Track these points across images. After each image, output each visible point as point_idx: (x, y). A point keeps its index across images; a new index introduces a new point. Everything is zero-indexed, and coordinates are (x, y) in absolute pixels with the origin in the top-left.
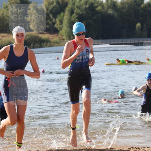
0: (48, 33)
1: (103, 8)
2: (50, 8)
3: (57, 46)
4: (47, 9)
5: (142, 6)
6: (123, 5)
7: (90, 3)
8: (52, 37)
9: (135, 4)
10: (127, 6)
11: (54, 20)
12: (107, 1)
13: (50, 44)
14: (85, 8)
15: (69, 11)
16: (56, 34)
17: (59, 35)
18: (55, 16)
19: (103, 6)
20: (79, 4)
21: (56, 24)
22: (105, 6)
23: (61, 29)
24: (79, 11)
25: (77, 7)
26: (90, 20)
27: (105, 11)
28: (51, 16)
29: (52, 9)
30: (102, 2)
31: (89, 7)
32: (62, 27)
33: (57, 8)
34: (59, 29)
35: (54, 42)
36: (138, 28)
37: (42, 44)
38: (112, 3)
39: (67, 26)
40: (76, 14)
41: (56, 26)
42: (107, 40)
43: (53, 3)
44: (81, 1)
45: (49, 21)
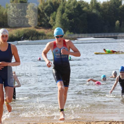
0: (43, 28)
1: (88, 9)
2: (45, 8)
3: (51, 39)
4: (43, 9)
5: (120, 7)
6: (105, 6)
7: (78, 4)
8: (46, 32)
9: (114, 5)
10: (108, 7)
11: (48, 18)
12: (92, 3)
13: (45, 37)
14: (74, 8)
15: (61, 10)
16: (50, 29)
17: (52, 30)
18: (49, 14)
19: (89, 7)
20: (69, 5)
21: (50, 21)
22: (90, 7)
23: (54, 25)
24: (69, 11)
25: (67, 7)
26: (78, 18)
27: (90, 11)
28: (46, 14)
29: (47, 9)
30: (88, 3)
31: (77, 8)
32: (55, 23)
33: (50, 8)
34: (52, 25)
35: (48, 36)
36: (117, 25)
37: (39, 37)
38: (96, 4)
39: (59, 23)
40: (66, 13)
41: (50, 23)
42: (92, 34)
43: (47, 4)
44: (70, 2)
45: (44, 19)
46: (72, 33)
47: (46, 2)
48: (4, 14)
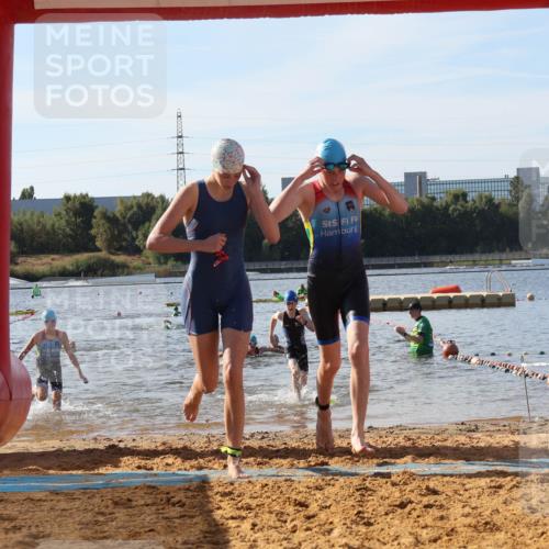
2: (128, 216)
3: (140, 273)
4: (124, 218)
8: (130, 260)
11: (134, 234)
16: (138, 256)
17: (142, 257)
18: (136, 227)
21: (137, 240)
28: (130, 227)
29: (131, 217)
33: (138, 215)
34: (141, 248)
41: (137, 243)
43: (132, 207)
45: (126, 236)
46: (179, 263)
47: (129, 203)
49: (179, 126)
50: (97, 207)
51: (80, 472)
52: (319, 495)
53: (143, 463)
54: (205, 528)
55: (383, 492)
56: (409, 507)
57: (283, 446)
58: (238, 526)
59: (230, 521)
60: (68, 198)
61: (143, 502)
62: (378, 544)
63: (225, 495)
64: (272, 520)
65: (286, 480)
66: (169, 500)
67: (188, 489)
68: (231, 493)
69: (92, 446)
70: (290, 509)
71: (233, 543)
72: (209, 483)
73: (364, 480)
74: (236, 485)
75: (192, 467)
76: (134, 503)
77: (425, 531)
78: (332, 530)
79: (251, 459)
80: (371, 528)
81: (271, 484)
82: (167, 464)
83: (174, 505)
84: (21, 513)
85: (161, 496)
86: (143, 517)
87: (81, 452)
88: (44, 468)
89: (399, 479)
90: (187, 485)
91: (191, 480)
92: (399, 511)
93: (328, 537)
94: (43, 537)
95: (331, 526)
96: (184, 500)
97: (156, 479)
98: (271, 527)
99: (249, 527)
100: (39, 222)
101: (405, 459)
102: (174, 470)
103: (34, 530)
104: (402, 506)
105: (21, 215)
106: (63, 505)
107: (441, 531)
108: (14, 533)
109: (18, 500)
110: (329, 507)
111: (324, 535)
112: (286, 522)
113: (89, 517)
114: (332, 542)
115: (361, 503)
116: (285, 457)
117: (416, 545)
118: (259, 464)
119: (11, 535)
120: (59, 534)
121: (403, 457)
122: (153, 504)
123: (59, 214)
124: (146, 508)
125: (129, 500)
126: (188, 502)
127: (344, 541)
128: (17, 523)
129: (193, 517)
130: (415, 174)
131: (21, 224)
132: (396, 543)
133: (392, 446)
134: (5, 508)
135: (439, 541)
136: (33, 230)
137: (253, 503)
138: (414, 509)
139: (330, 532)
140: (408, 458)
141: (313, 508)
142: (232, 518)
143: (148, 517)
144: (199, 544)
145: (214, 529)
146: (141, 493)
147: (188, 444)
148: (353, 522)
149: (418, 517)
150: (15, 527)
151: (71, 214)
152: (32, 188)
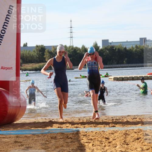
4: (54, 52)
5: (99, 50)
12: (82, 48)
14: (72, 51)
22: (81, 50)
25: (68, 51)
26: (74, 57)
31: (74, 51)
44: (69, 48)
48: (31, 55)
49: (71, 24)
50: (46, 49)
51: (41, 129)
52: (112, 136)
53: (60, 126)
54: (78, 145)
55: (132, 135)
56: (140, 139)
57: (102, 121)
58: (88, 145)
59: (86, 143)
60: (37, 46)
61: (60, 138)
62: (130, 150)
63: (84, 135)
64: (98, 143)
65: (103, 131)
66: (67, 137)
67: (73, 134)
68: (86, 135)
69: (44, 121)
70: (104, 140)
71: (87, 150)
72: (79, 132)
73: (126, 131)
74: (88, 133)
75: (74, 127)
76: (57, 138)
77: (145, 147)
78: (116, 146)
79: (92, 125)
80: (128, 146)
81: (98, 132)
82: (67, 126)
83: (69, 138)
84: (23, 140)
85: (65, 136)
86: (60, 142)
87: (41, 123)
88: (31, 127)
89: (137, 131)
90: (73, 133)
91: (74, 131)
92: (137, 141)
93: (115, 148)
94: (30, 148)
95: (116, 145)
96: (72, 137)
97: (63, 131)
98: (98, 145)
99: (92, 145)
100: (29, 54)
101: (139, 125)
102: (69, 128)
103: (27, 146)
104: (138, 139)
105: (23, 51)
106: (36, 138)
107: (150, 147)
108: (22, 146)
109: (23, 137)
110: (116, 139)
111: (114, 148)
112: (102, 144)
113: (44, 142)
114: (117, 150)
115: (125, 138)
116: (102, 124)
117: (142, 151)
118: (94, 126)
119: (21, 147)
120: (35, 147)
121: (138, 124)
122: (63, 138)
123: (35, 51)
124: (60, 139)
125: (56, 137)
126: (73, 138)
127: (120, 149)
128: (22, 144)
129: (75, 142)
130: (143, 38)
131: (23, 54)
132: (136, 150)
133: (135, 121)
134: (19, 139)
135: (149, 150)
136: (27, 56)
137: (93, 138)
138: (141, 140)
139: (116, 147)
140: (140, 125)
141: (111, 140)
142: (86, 142)
143: (61, 142)
144: (76, 150)
145: (81, 146)
146: (59, 135)
147: (73, 120)
148: (123, 144)
149: (143, 142)
150: (22, 145)
151: (38, 51)
152: (27, 43)
